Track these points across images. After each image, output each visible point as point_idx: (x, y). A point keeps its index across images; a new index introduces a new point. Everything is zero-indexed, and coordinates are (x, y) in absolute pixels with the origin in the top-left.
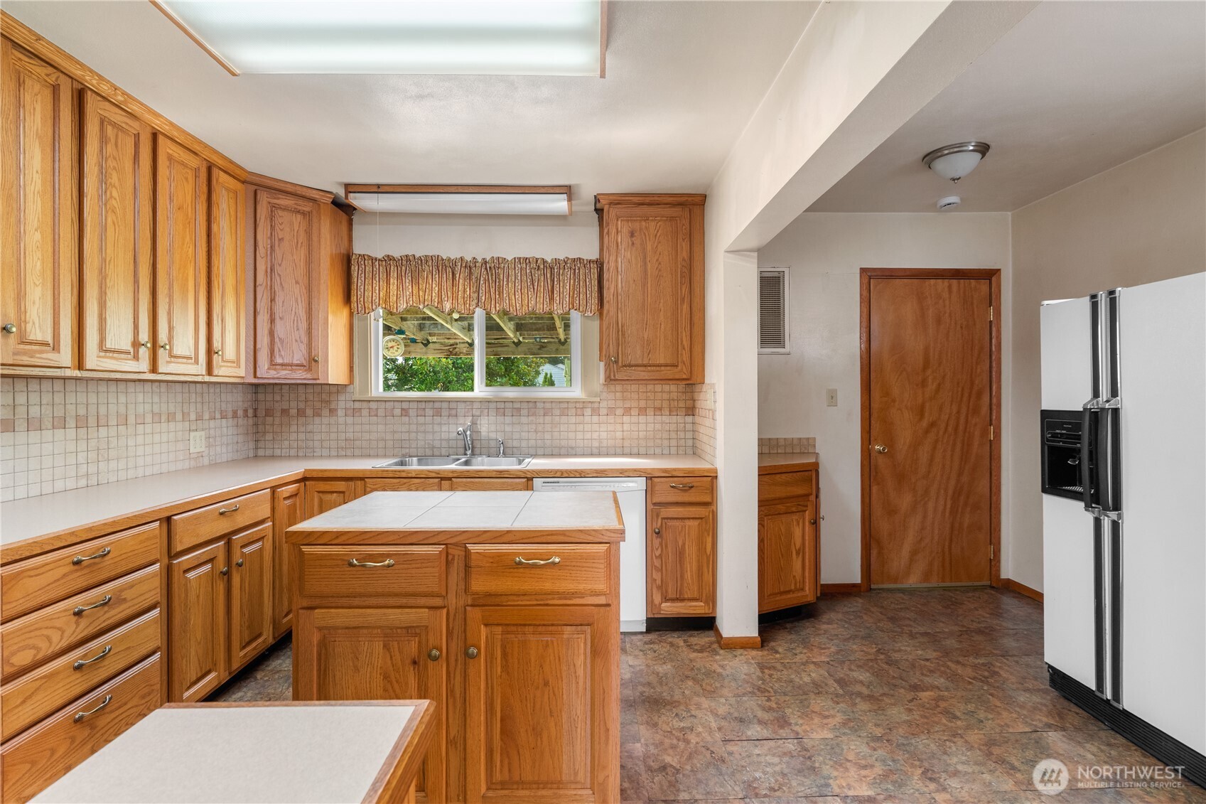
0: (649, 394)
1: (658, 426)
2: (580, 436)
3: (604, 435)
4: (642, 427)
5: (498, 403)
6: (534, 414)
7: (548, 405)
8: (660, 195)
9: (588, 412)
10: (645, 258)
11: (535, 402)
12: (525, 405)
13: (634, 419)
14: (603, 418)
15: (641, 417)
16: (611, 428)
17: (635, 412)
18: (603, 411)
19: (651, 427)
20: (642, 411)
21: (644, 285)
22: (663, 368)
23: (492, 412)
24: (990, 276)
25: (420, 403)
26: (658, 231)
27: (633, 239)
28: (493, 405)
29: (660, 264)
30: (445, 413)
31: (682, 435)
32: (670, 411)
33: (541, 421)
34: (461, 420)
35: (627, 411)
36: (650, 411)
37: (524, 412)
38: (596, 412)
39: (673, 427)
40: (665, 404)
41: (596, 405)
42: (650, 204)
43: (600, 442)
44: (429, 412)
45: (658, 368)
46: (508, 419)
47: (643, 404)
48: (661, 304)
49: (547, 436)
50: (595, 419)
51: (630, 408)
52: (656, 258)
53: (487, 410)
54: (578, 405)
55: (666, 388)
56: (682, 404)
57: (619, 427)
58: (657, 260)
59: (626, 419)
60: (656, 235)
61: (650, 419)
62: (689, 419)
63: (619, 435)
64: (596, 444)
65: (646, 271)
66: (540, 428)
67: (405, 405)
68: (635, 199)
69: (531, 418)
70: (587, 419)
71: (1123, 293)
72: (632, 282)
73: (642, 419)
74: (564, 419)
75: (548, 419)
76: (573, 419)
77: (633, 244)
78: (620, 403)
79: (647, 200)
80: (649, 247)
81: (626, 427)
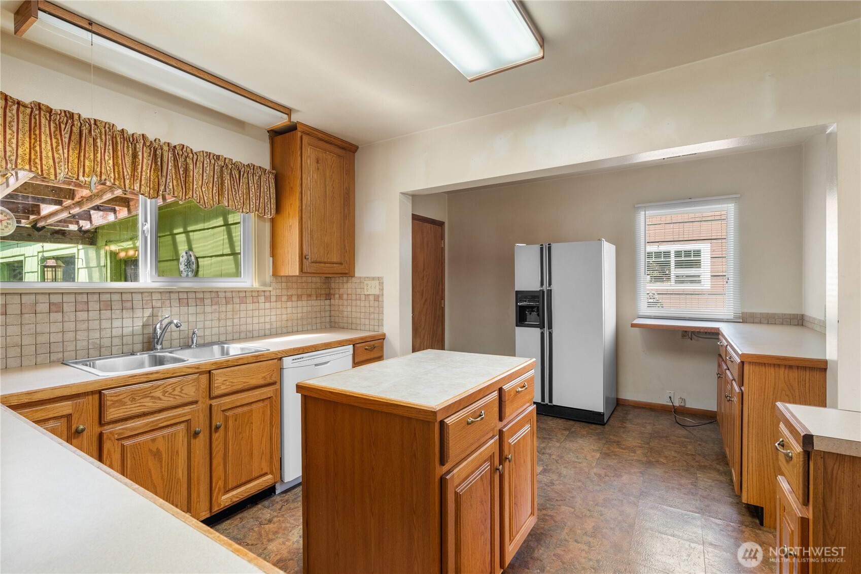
0: (304, 284)
1: (309, 309)
2: (256, 320)
3: (274, 318)
4: (300, 310)
5: (180, 294)
6: (217, 303)
7: (229, 295)
8: (335, 138)
9: (262, 299)
10: (325, 181)
11: (217, 292)
12: (207, 295)
13: (294, 304)
14: (273, 304)
15: (299, 302)
16: (279, 312)
17: (294, 298)
18: (274, 299)
19: (305, 310)
20: (299, 297)
21: (325, 202)
22: (335, 265)
23: (175, 303)
24: (441, 224)
25: (80, 296)
26: (332, 164)
27: (319, 165)
28: (174, 296)
29: (333, 188)
30: (117, 305)
31: (323, 314)
32: (316, 297)
33: (224, 309)
34: (139, 313)
35: (290, 298)
36: (305, 298)
37: (207, 302)
38: (268, 299)
39: (318, 309)
40: (313, 293)
41: (268, 294)
42: (327, 142)
43: (271, 324)
44: (94, 306)
45: (332, 265)
46: (192, 310)
47: (300, 292)
48: (334, 218)
49: (229, 323)
50: (267, 305)
51: (292, 295)
52: (332, 183)
53: (169, 301)
54: (254, 294)
55: (314, 279)
56: (323, 292)
57: (284, 311)
58: (332, 185)
59: (289, 304)
60: (331, 166)
61: (305, 303)
62: (327, 302)
63: (284, 317)
64: (268, 326)
65: (326, 192)
66: (223, 316)
67: (56, 299)
68: (320, 135)
69: (214, 307)
70: (262, 306)
71: (554, 246)
72: (317, 197)
73: (300, 303)
74: (243, 306)
75: (230, 307)
76: (250, 306)
77: (318, 169)
78: (285, 292)
79: (327, 138)
80: (328, 174)
81: (289, 310)
